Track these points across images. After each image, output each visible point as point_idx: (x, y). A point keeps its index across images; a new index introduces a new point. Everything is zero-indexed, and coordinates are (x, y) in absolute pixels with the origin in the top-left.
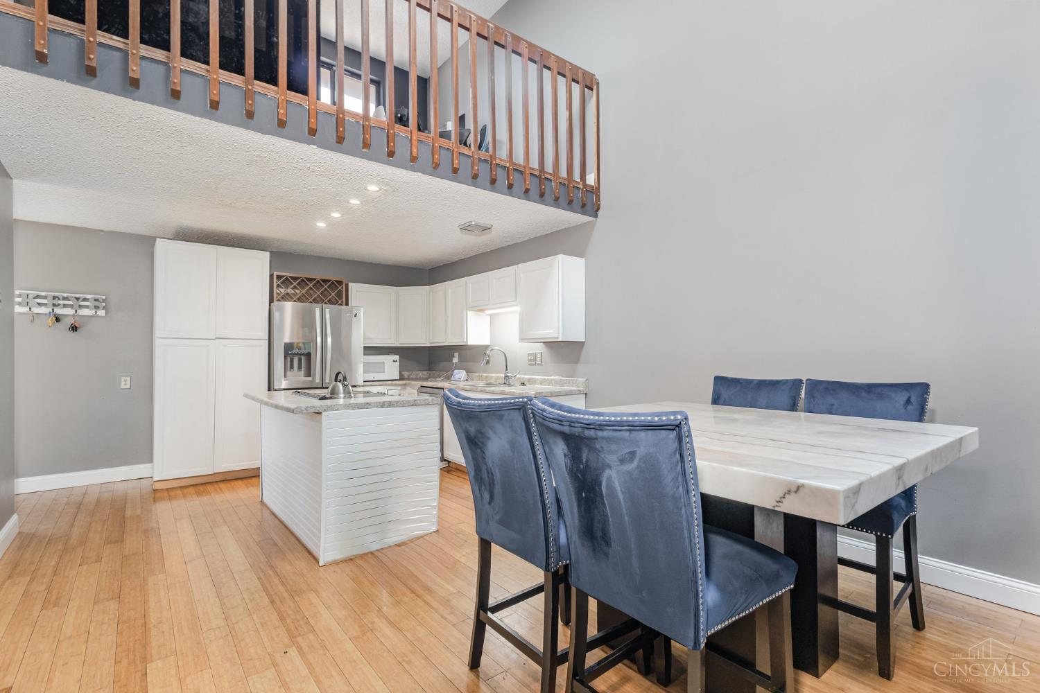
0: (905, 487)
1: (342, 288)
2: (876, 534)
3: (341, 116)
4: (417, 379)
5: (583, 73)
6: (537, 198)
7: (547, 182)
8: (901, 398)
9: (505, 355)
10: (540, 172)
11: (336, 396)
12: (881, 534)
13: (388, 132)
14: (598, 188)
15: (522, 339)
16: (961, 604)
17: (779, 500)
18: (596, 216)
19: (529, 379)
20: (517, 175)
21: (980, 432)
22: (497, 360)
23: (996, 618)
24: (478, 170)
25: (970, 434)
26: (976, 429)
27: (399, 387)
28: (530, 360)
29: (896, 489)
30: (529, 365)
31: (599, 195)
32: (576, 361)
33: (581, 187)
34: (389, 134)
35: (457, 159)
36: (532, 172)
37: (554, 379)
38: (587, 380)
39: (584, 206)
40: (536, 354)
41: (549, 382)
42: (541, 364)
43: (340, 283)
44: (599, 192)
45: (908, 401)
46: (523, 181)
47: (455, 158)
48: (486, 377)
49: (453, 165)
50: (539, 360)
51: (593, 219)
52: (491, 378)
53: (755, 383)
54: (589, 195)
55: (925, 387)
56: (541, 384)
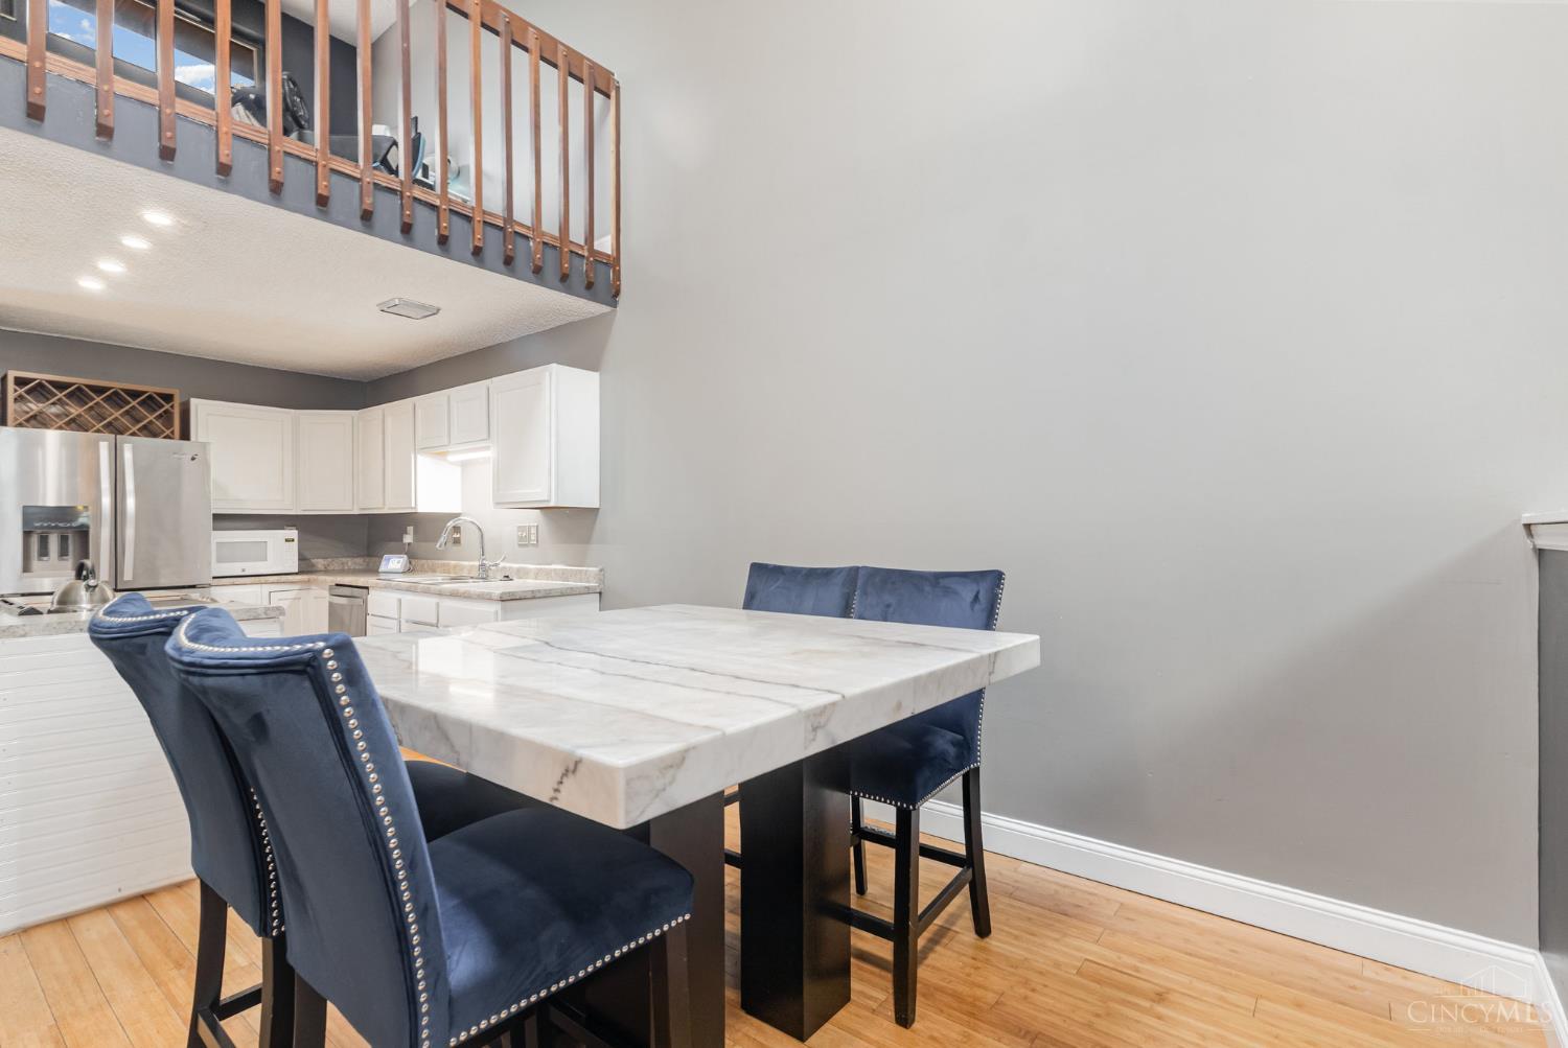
0: (833, 741)
1: (172, 407)
2: (896, 805)
3: (37, 64)
4: (326, 572)
5: (590, 67)
6: (500, 264)
7: (520, 241)
8: (967, 592)
9: (480, 530)
10: (505, 220)
11: (71, 607)
12: (902, 805)
13: (160, 112)
14: (617, 258)
15: (498, 503)
16: (1054, 887)
17: (556, 787)
18: (614, 304)
19: (518, 570)
20: (457, 222)
21: (1042, 642)
22: (469, 537)
23: (1091, 904)
24: (373, 204)
25: (1016, 647)
26: (1038, 637)
27: (297, 587)
28: (521, 538)
29: (806, 748)
30: (520, 545)
31: (619, 271)
32: (586, 539)
33: (586, 254)
34: (163, 117)
35: (325, 179)
36: (489, 219)
37: (555, 570)
38: (601, 570)
39: (590, 286)
40: (529, 527)
41: (548, 574)
42: (536, 545)
43: (168, 398)
44: (619, 265)
45: (976, 598)
46: (471, 233)
47: (320, 178)
48: (455, 567)
49: (317, 189)
50: (533, 537)
51: (605, 309)
52: (463, 568)
53: (804, 572)
54: (602, 268)
55: (997, 577)
56: (536, 578)
